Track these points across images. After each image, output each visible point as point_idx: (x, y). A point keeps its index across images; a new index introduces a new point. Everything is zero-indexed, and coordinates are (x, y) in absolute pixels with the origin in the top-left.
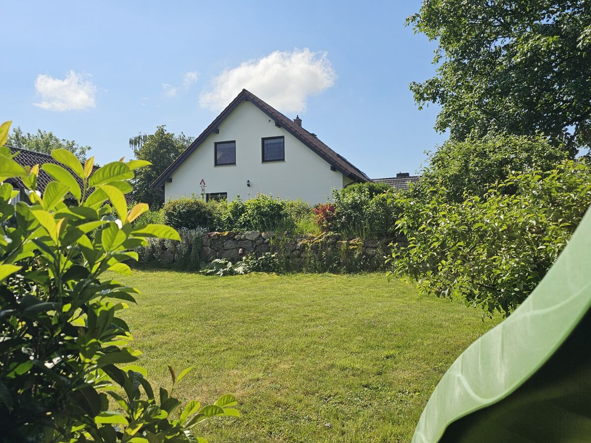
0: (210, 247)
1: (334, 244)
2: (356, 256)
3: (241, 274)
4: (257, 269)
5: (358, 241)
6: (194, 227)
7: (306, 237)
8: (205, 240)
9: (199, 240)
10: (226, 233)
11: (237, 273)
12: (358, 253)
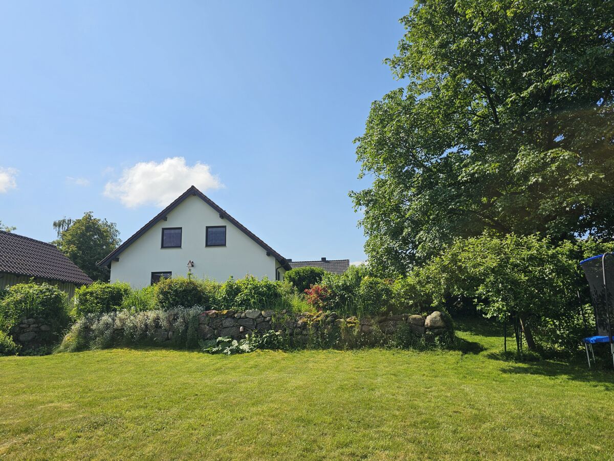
0: (208, 325)
1: (333, 321)
2: (355, 333)
3: (248, 352)
4: (261, 347)
5: (355, 320)
6: (191, 306)
7: (304, 315)
8: (203, 319)
9: (196, 318)
10: (225, 312)
11: (243, 352)
12: (357, 330)
